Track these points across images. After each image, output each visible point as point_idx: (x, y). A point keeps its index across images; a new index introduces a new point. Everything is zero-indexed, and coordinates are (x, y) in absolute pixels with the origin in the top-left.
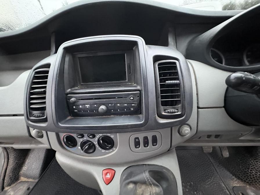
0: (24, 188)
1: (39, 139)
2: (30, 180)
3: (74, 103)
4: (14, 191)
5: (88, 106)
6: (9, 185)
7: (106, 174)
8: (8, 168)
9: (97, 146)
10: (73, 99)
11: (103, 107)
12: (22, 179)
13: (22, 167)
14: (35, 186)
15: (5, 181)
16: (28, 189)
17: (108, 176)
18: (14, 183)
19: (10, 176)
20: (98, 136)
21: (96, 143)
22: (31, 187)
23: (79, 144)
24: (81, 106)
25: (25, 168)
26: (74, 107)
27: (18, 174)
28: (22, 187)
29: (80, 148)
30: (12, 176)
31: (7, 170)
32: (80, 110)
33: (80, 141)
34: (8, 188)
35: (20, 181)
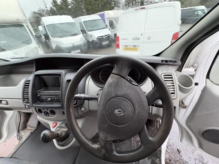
0: (29, 132)
1: (29, 109)
2: (32, 129)
3: (39, 97)
4: (24, 133)
5: (44, 98)
6: (22, 130)
7: (53, 124)
8: (21, 122)
9: (49, 113)
10: (38, 95)
11: (49, 99)
12: (28, 128)
13: (28, 121)
14: (34, 132)
15: (20, 128)
16: (31, 133)
17: (54, 125)
18: (24, 129)
19: (22, 126)
20: (49, 110)
21: (49, 112)
22: (32, 132)
23: (43, 112)
24: (42, 98)
25: (29, 123)
26: (40, 98)
27: (26, 125)
28: (28, 132)
29: (43, 113)
30: (23, 126)
31: (20, 123)
32: (42, 99)
33: (43, 111)
34: (21, 131)
35: (27, 129)
